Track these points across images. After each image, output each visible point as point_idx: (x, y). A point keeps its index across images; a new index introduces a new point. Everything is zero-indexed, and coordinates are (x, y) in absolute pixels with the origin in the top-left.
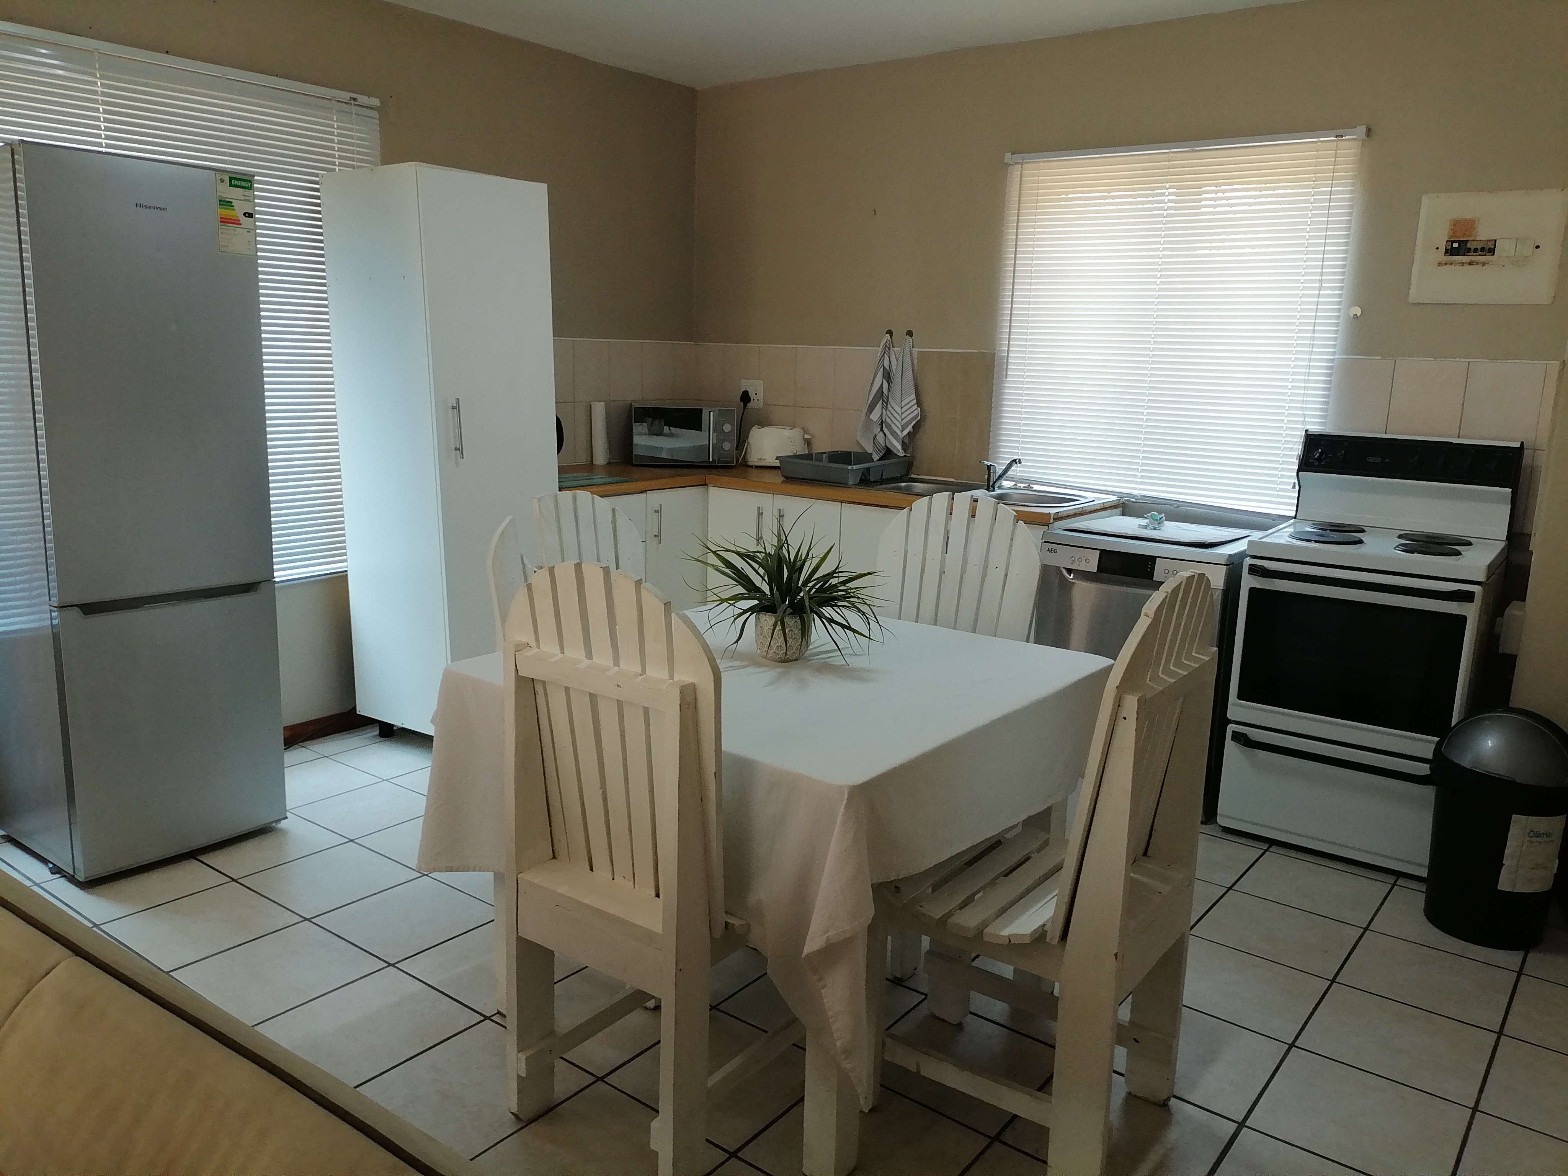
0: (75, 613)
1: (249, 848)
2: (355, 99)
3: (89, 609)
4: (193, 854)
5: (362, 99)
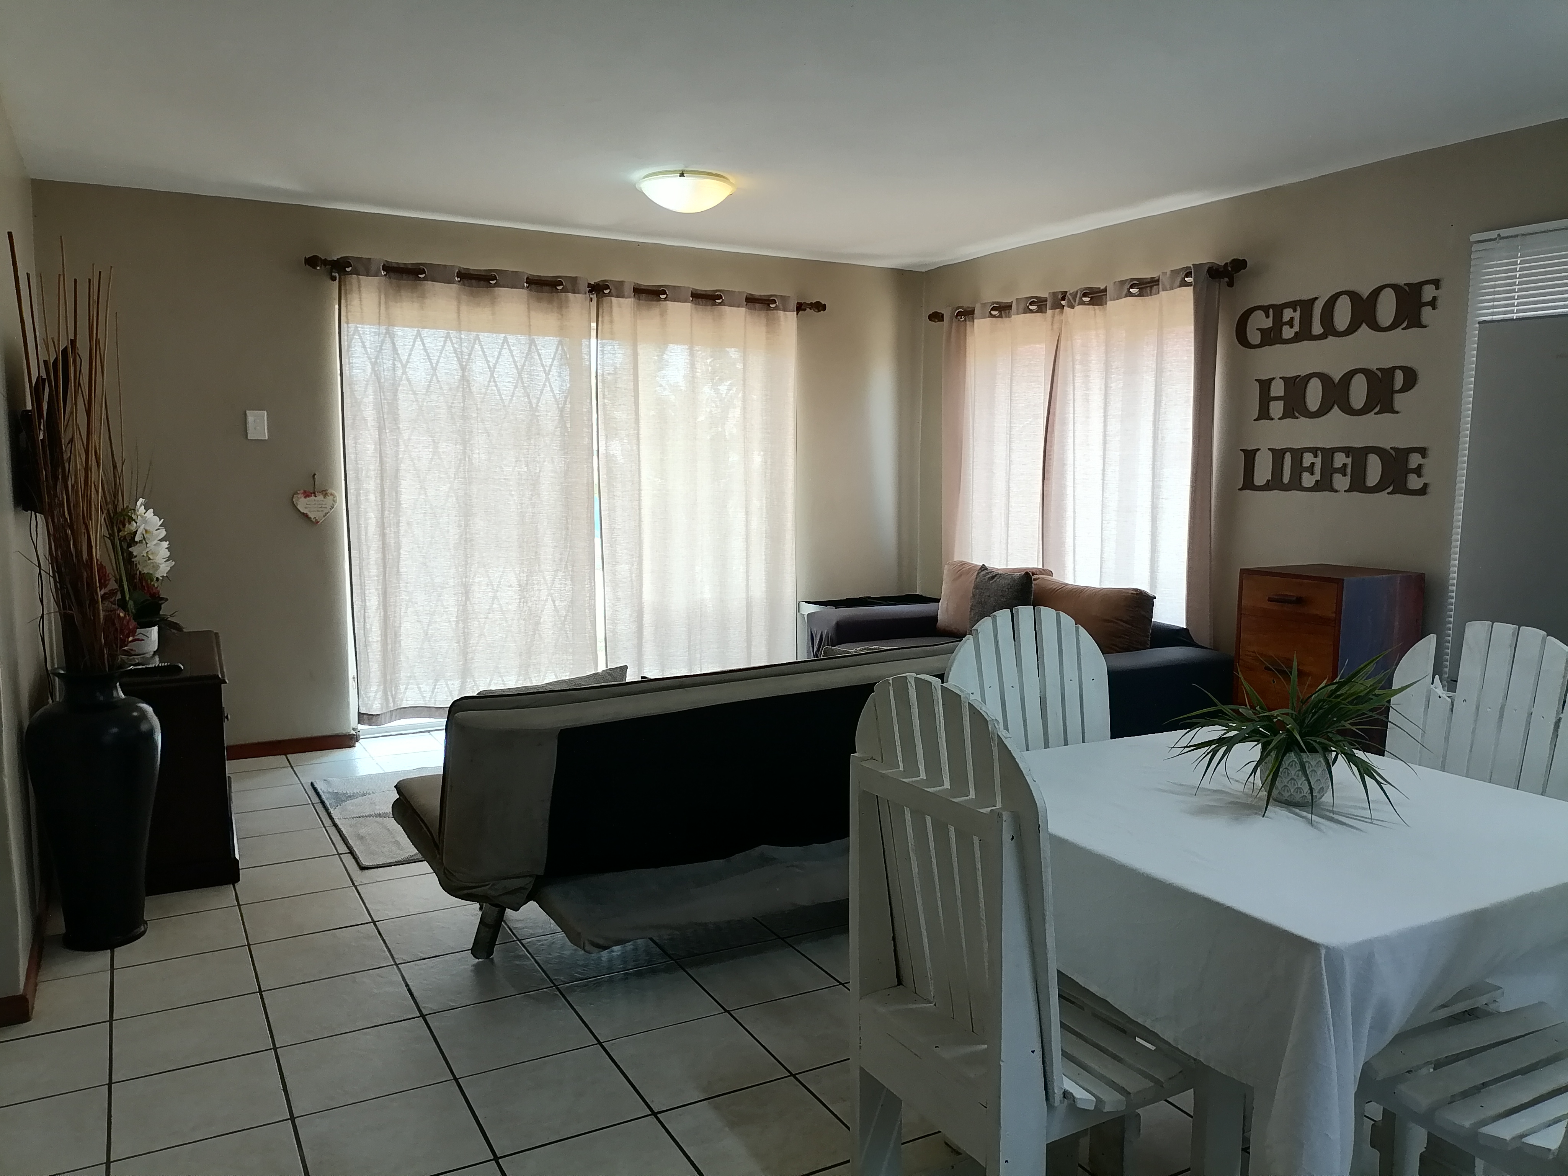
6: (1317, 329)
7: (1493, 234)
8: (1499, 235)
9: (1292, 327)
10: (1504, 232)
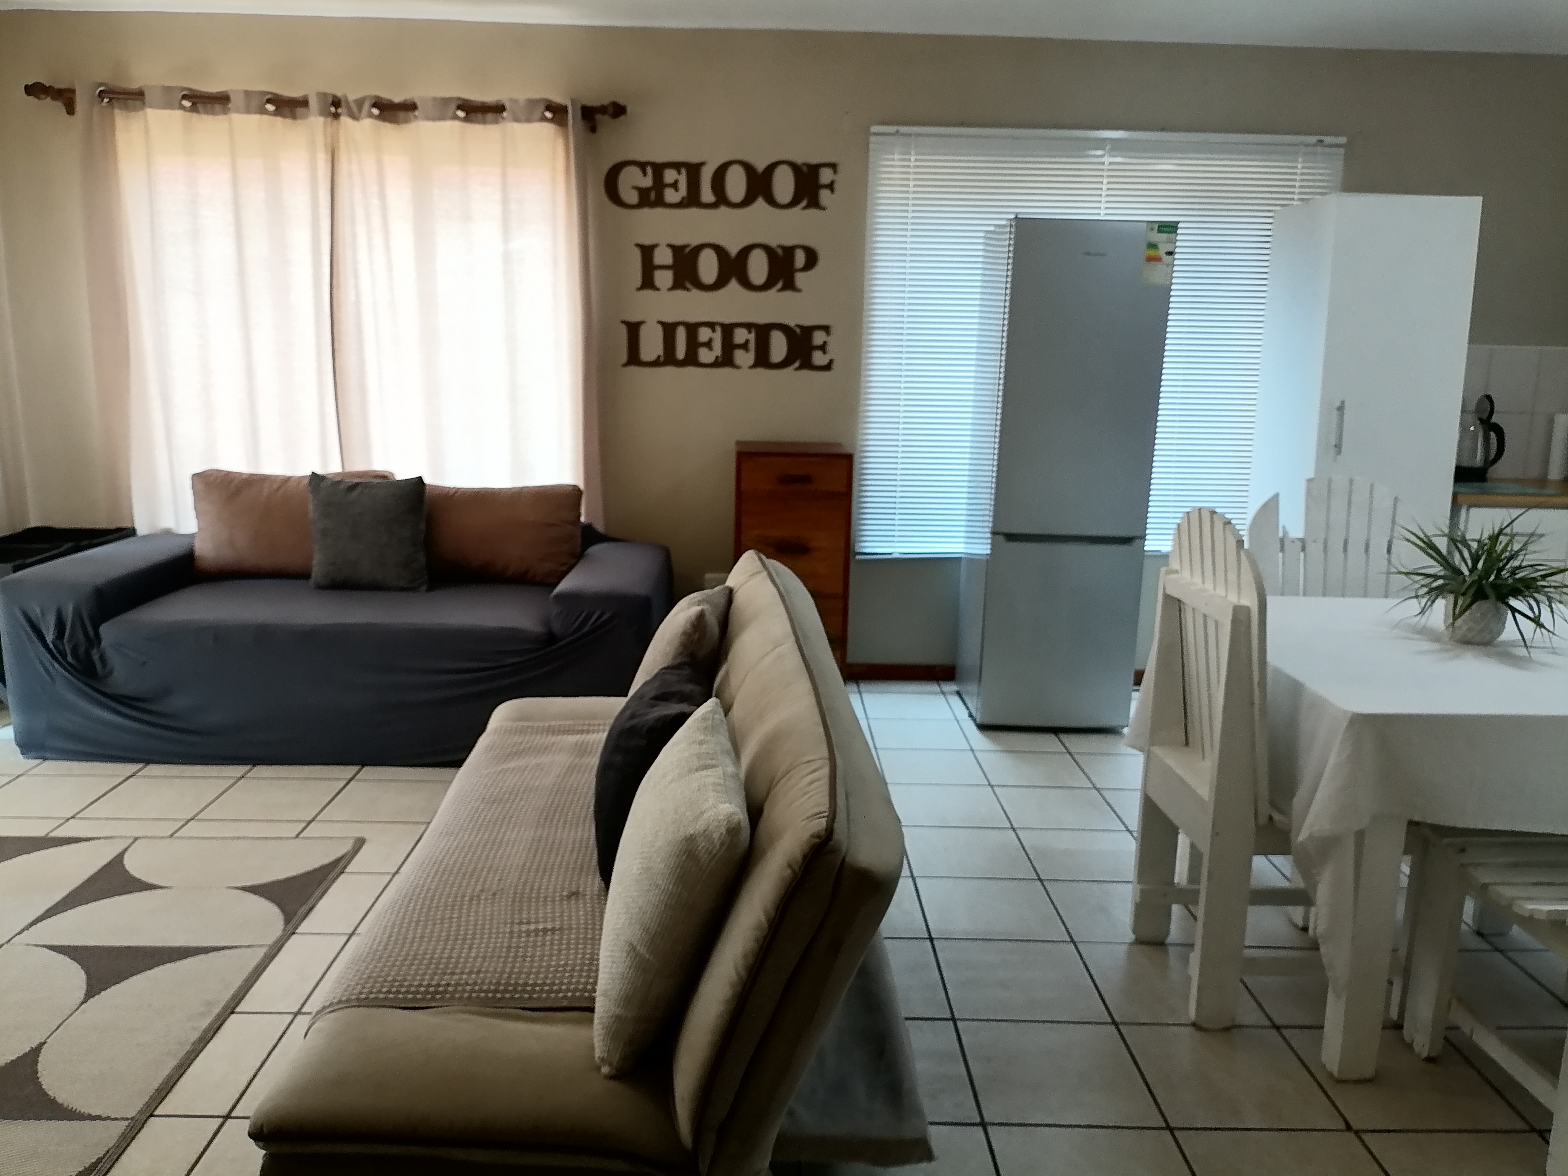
0: (1001, 538)
1: (1094, 739)
2: (1321, 141)
3: (1011, 537)
4: (1057, 731)
5: (1328, 140)
6: (707, 195)
7: (892, 129)
8: (897, 132)
9: (677, 190)
10: (903, 129)
